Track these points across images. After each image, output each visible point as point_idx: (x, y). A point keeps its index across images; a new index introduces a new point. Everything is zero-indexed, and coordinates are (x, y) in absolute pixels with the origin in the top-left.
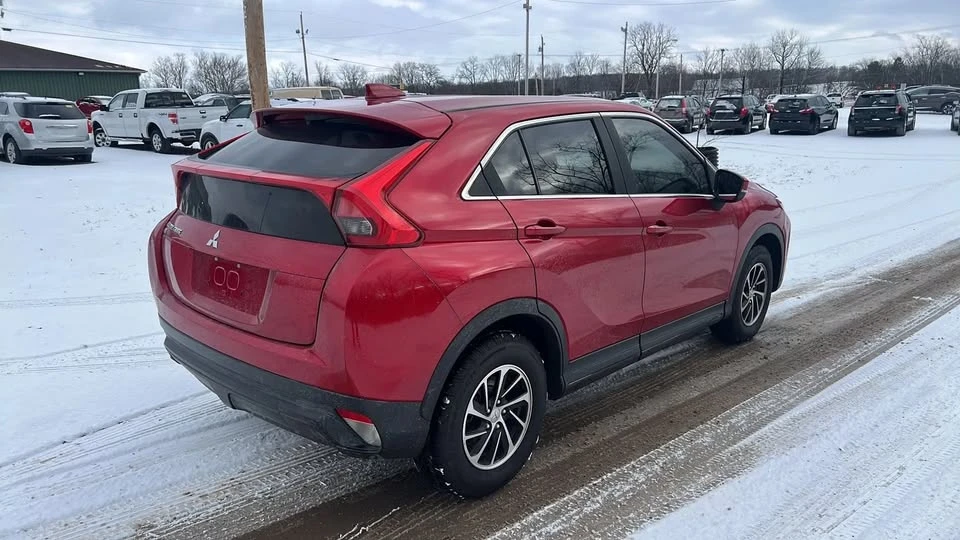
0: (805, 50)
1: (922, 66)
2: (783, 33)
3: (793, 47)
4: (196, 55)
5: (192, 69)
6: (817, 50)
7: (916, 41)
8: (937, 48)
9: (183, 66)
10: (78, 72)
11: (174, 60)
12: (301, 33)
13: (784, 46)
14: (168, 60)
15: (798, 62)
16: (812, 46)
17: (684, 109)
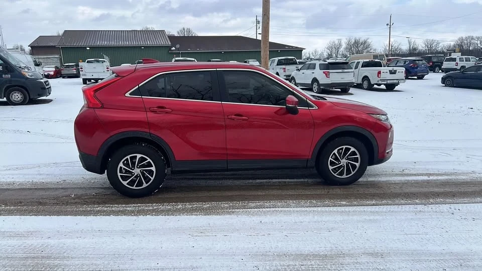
4: (346, 39)
5: (344, 46)
9: (340, 45)
10: (221, 52)
11: (337, 42)
12: (390, 25)
14: (334, 42)
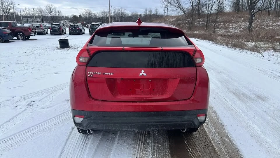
0: (57, 11)
1: (86, 17)
2: (49, 5)
3: (53, 9)
6: (60, 11)
7: (84, 11)
8: (89, 13)
13: (50, 9)
15: (55, 14)
16: (58, 10)
17: (42, 27)
